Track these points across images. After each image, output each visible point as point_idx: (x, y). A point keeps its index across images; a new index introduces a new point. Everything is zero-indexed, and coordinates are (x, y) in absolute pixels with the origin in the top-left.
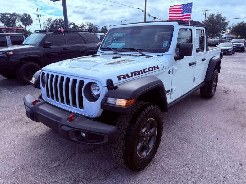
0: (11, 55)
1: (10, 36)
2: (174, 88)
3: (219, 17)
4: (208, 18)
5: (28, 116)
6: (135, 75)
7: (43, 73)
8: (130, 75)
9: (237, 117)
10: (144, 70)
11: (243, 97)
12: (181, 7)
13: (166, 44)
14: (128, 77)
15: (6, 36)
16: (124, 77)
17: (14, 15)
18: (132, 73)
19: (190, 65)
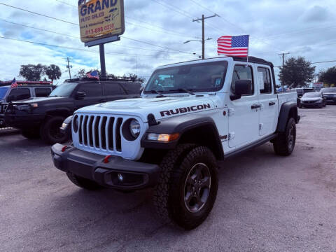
0: (36, 108)
1: (34, 88)
2: (232, 133)
3: (301, 61)
4: (286, 63)
5: (56, 165)
6: (181, 112)
7: (77, 117)
8: (175, 111)
9: (322, 176)
10: (192, 108)
11: (332, 154)
12: (230, 39)
13: (219, 82)
14: (173, 113)
15: (30, 88)
16: (168, 113)
17: (39, 66)
18: (177, 110)
19: (253, 107)
